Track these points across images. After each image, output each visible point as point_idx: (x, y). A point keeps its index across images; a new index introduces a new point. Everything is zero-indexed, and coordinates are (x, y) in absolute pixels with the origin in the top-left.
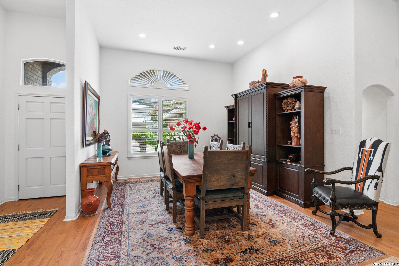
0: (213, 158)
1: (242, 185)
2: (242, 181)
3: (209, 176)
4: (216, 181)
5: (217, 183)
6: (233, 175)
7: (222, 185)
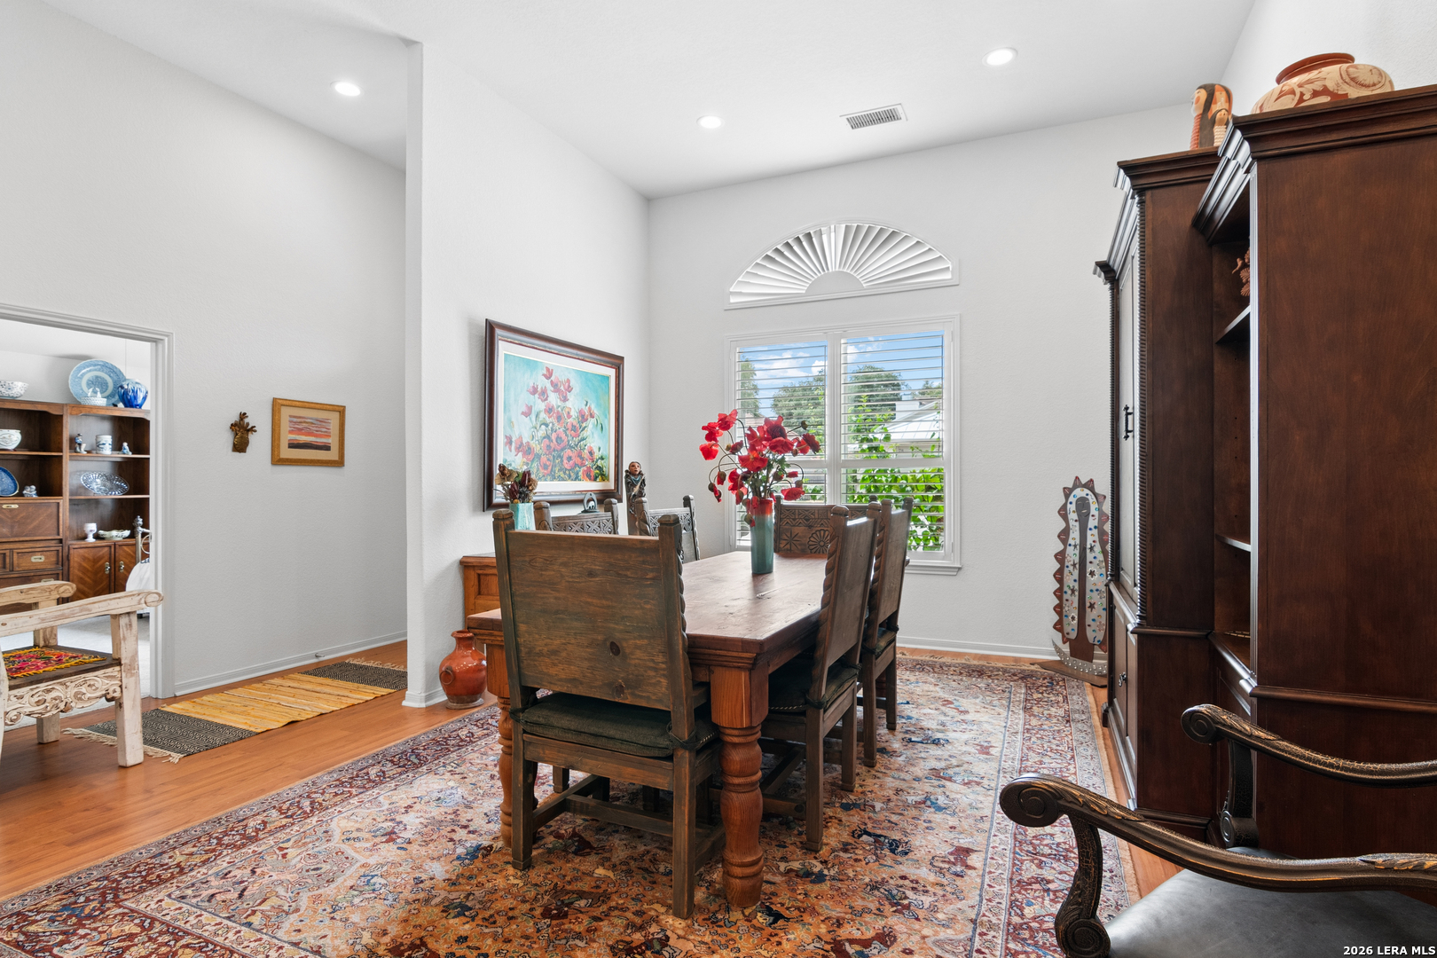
0: (527, 559)
1: (660, 701)
2: (653, 681)
3: (524, 629)
4: (553, 657)
5: (555, 665)
6: (613, 644)
7: (575, 679)
